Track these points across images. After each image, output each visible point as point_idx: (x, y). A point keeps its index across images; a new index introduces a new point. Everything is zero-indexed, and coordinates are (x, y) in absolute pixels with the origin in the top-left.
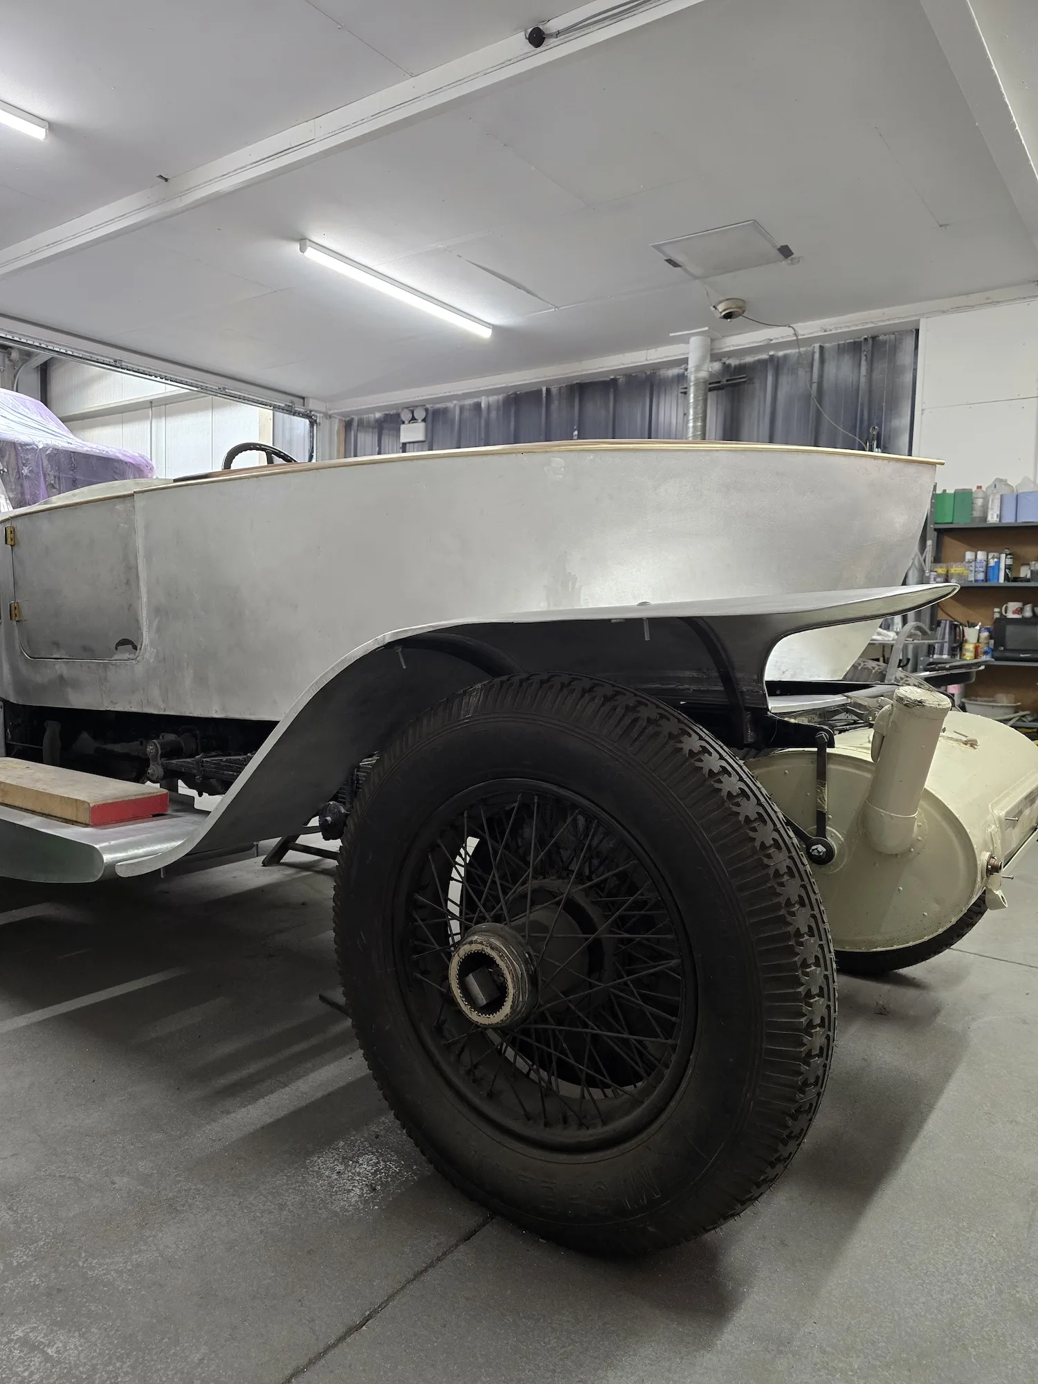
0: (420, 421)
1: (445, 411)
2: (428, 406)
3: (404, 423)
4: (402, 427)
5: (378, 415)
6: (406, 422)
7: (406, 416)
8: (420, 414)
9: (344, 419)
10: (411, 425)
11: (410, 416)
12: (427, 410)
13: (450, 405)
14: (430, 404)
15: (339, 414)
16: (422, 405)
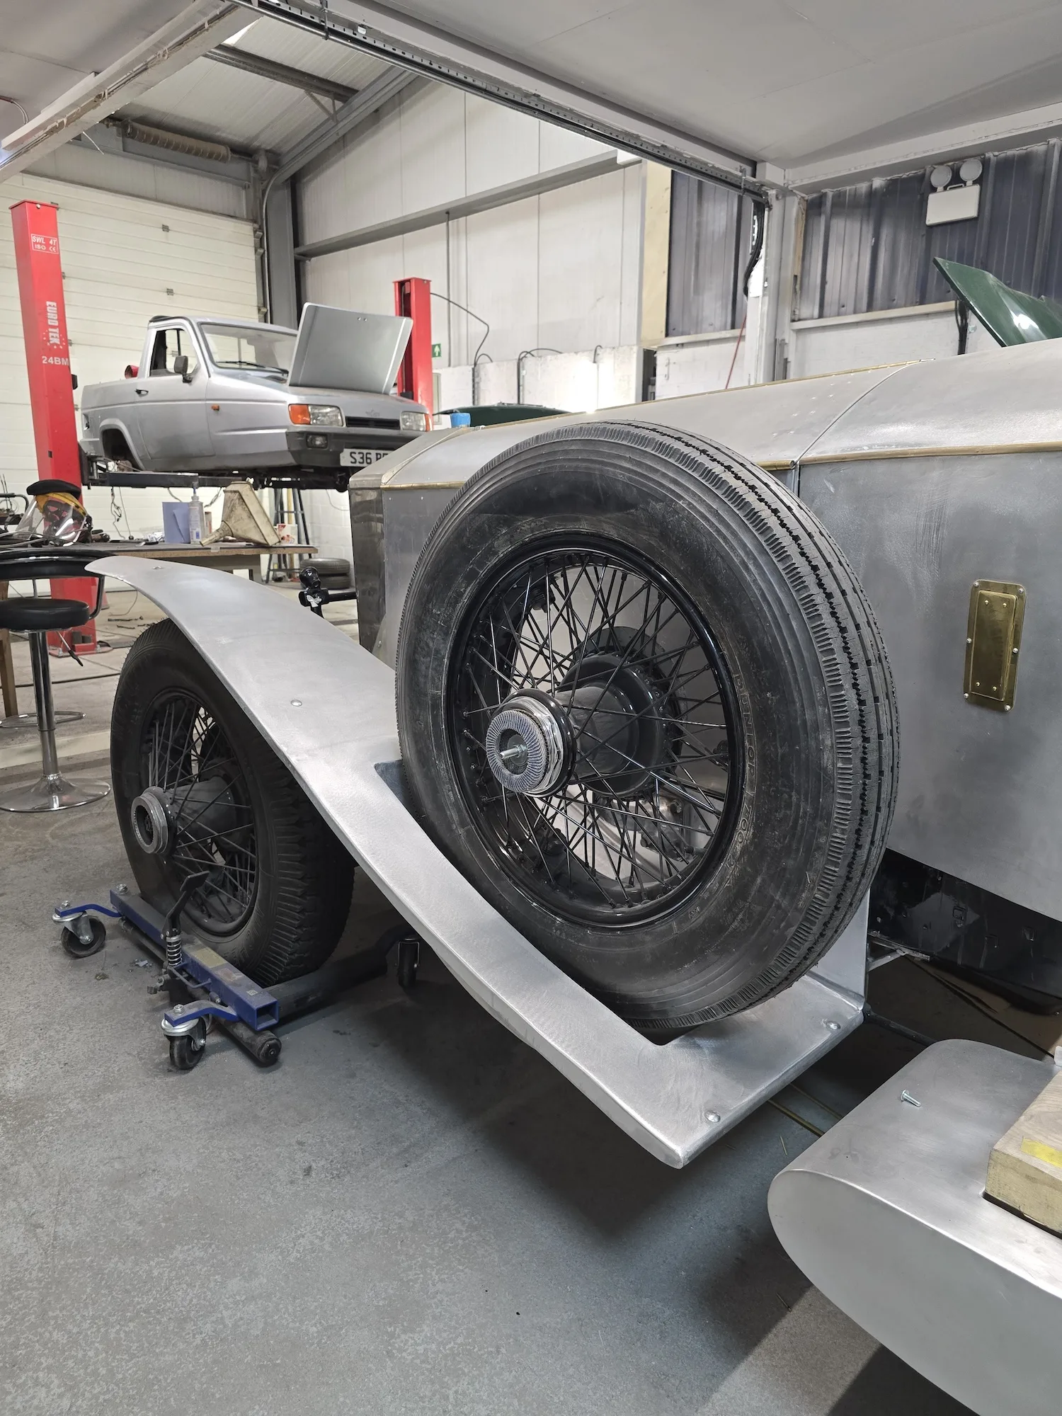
0: (970, 183)
1: (1026, 160)
2: (989, 155)
3: (934, 190)
4: (932, 197)
5: (878, 183)
6: (940, 189)
7: (940, 177)
8: (970, 171)
9: (807, 197)
10: (949, 193)
11: (948, 177)
12: (985, 163)
13: (1039, 148)
14: (992, 151)
15: (799, 188)
16: (978, 153)
